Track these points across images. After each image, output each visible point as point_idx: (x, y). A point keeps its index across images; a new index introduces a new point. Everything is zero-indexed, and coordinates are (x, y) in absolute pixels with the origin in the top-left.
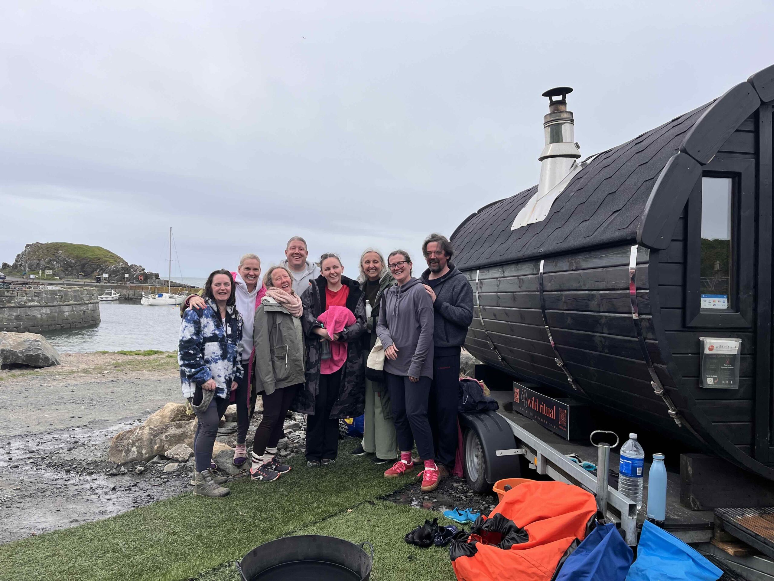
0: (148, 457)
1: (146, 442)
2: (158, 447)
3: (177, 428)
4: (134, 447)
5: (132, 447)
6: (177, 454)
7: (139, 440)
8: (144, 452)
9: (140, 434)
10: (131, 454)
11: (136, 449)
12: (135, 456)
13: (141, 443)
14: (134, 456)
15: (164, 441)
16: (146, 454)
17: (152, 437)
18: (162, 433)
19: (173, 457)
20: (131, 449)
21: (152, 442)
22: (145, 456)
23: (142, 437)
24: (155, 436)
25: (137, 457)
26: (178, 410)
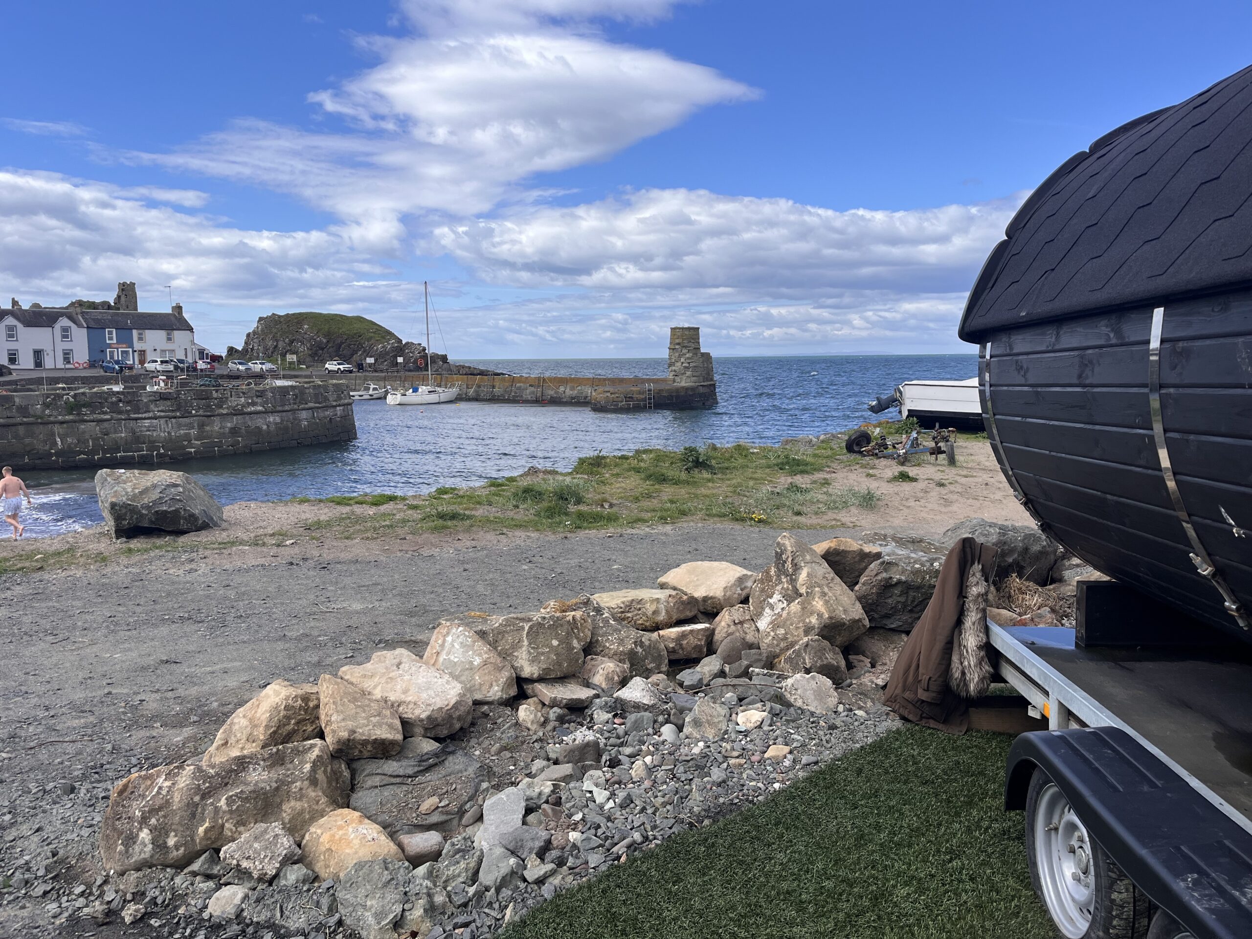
0: (184, 856)
1: (179, 813)
2: (207, 831)
3: (271, 767)
4: (146, 831)
5: (141, 829)
6: (248, 858)
7: (160, 808)
8: (171, 842)
9: (164, 792)
10: (137, 848)
11: (150, 837)
12: (147, 855)
13: (165, 817)
14: (143, 856)
15: (224, 812)
16: (177, 847)
17: (197, 799)
18: (226, 784)
19: (238, 865)
20: (137, 835)
21: (193, 812)
22: (175, 853)
23: (167, 801)
24: (204, 797)
25: (152, 857)
26: (287, 708)
